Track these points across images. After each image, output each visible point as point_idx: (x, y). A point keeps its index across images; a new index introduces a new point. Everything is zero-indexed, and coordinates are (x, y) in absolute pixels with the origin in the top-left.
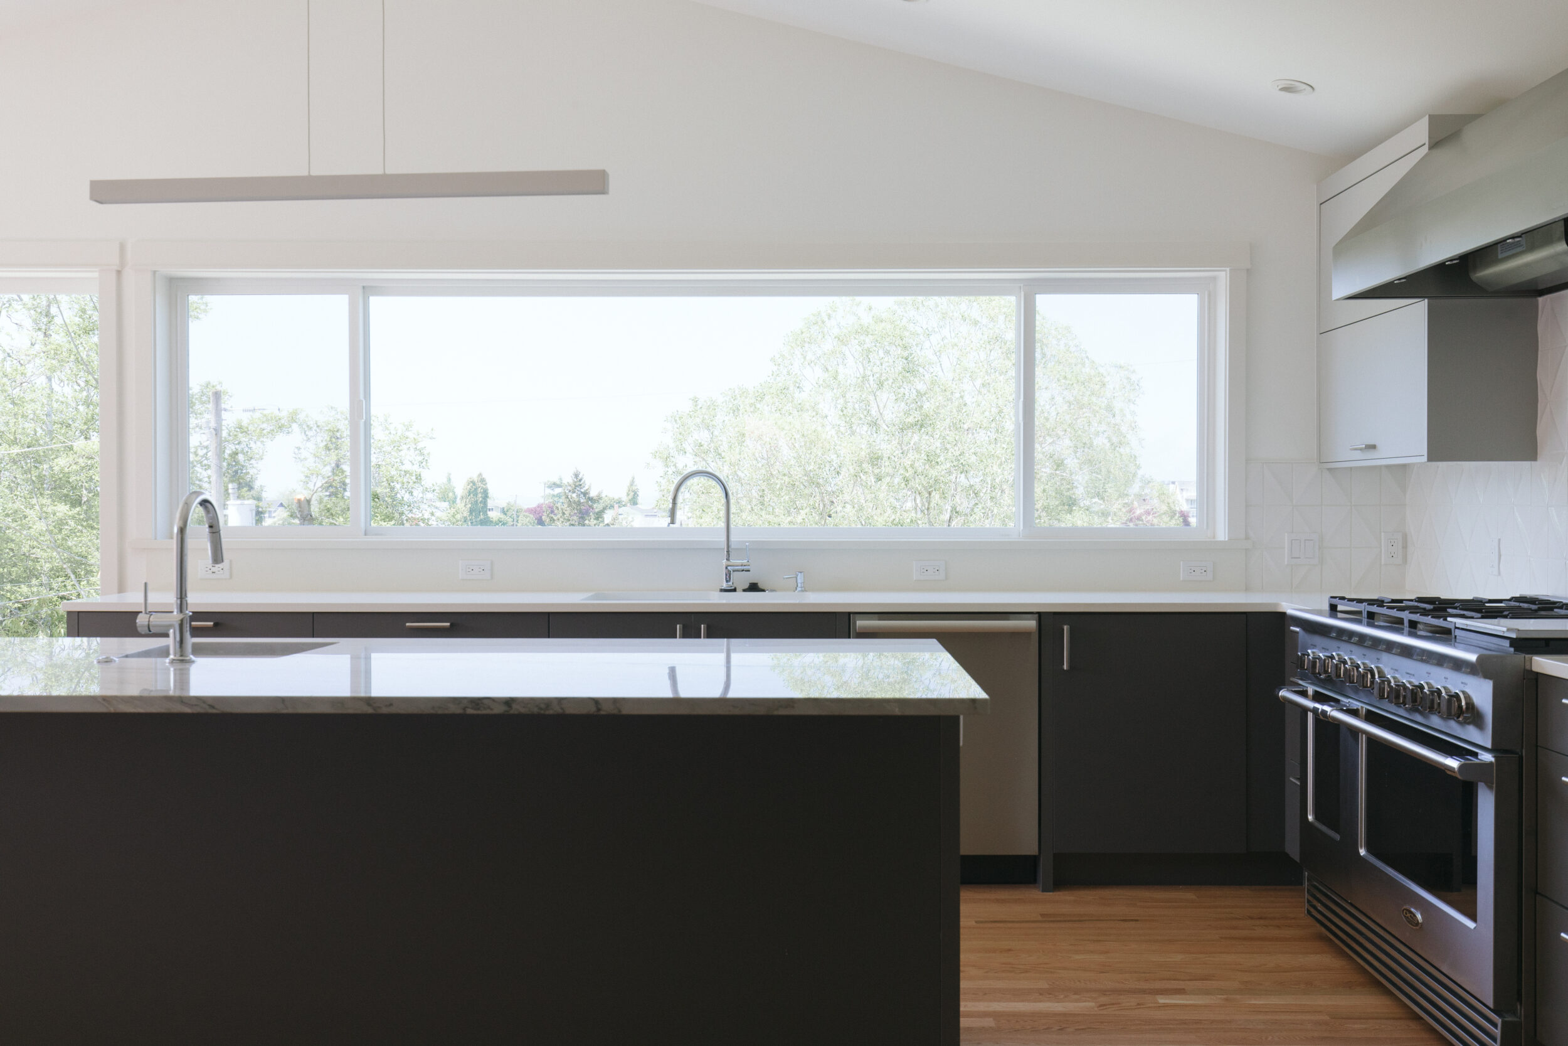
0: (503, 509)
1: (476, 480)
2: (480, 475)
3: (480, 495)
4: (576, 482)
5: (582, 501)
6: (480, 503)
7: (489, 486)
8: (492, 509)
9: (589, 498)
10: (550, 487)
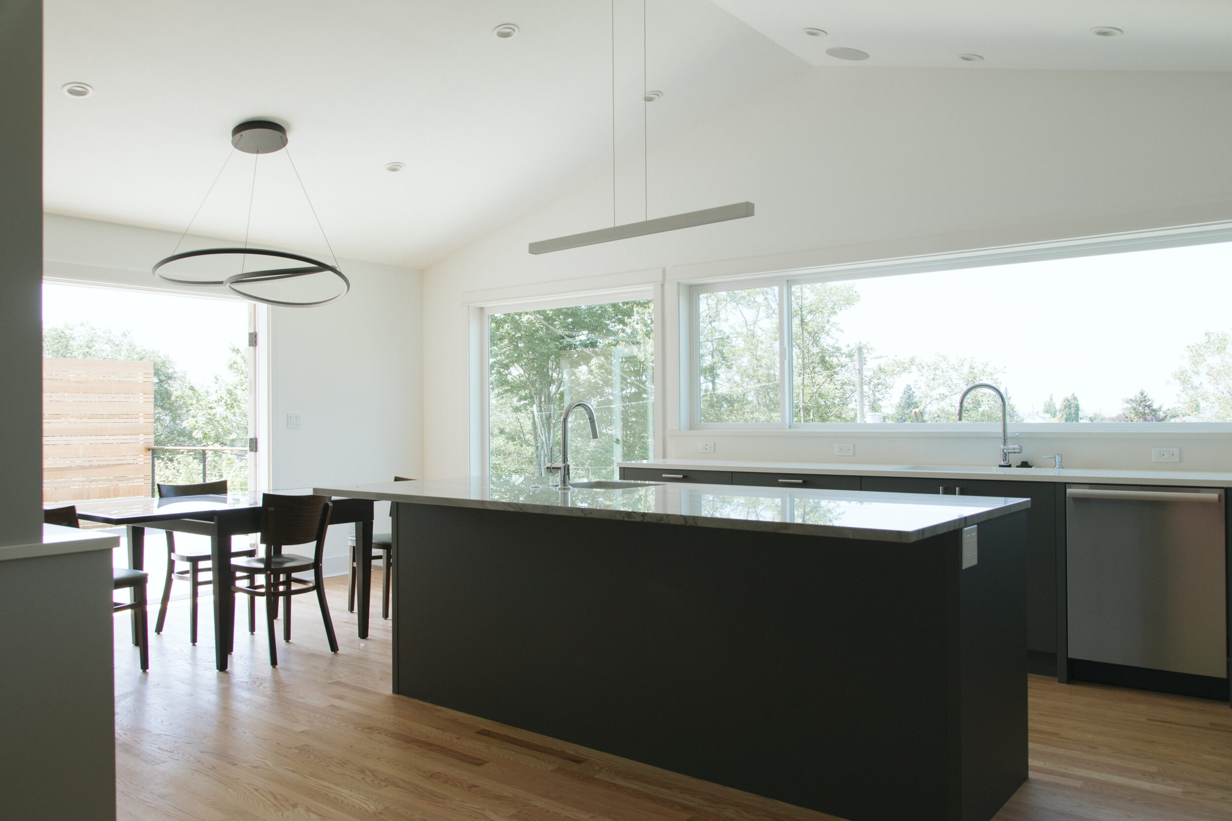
0: (1091, 418)
1: (1070, 398)
2: (1073, 395)
3: (1073, 409)
4: (1141, 398)
5: (1146, 412)
6: (1074, 414)
7: (1079, 402)
8: (1083, 418)
9: (1152, 410)
10: (1127, 402)
